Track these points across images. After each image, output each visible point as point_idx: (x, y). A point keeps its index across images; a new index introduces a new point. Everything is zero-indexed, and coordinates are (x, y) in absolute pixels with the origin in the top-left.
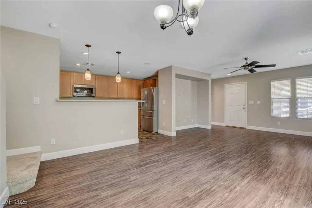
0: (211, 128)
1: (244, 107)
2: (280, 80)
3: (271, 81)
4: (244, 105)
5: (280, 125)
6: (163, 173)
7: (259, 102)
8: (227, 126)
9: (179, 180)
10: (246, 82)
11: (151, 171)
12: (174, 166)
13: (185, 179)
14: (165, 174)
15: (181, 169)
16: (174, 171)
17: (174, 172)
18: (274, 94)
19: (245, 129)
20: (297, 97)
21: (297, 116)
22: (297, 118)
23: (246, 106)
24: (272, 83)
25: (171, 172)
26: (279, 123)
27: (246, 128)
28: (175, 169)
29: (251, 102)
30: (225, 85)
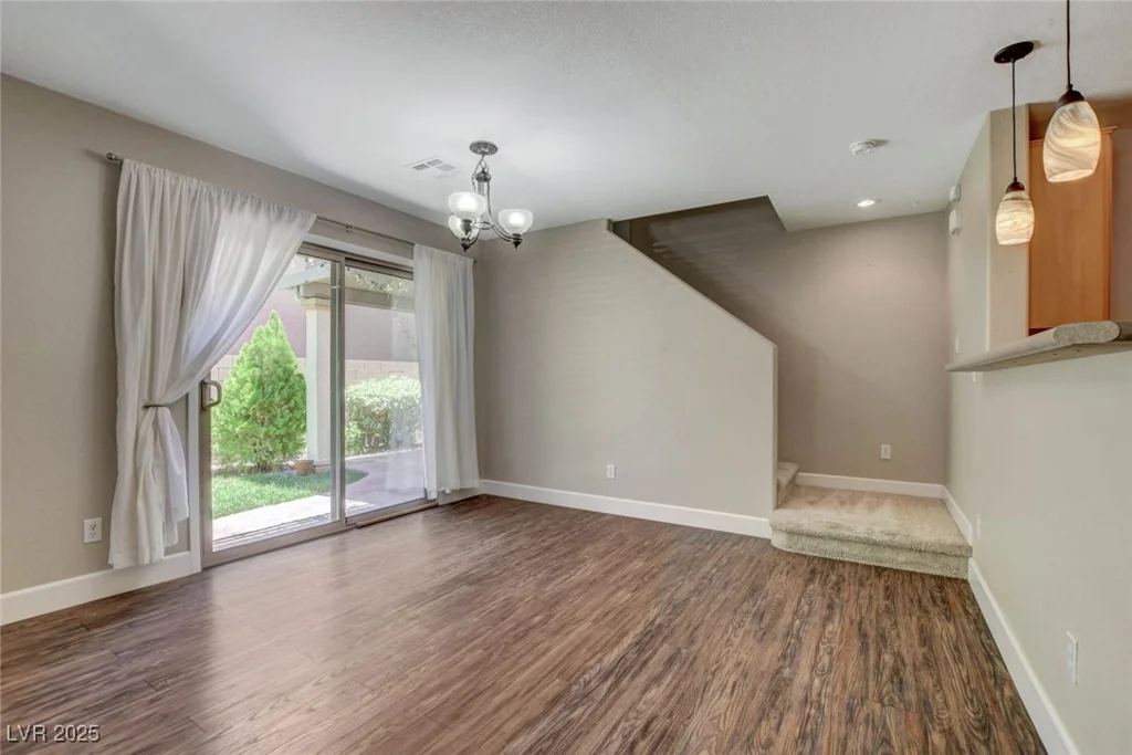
6: (553, 625)
9: (492, 614)
11: (595, 621)
12: (523, 662)
13: (475, 620)
14: (544, 622)
15: (489, 651)
16: (518, 639)
17: (516, 636)
25: (526, 633)
28: (517, 647)
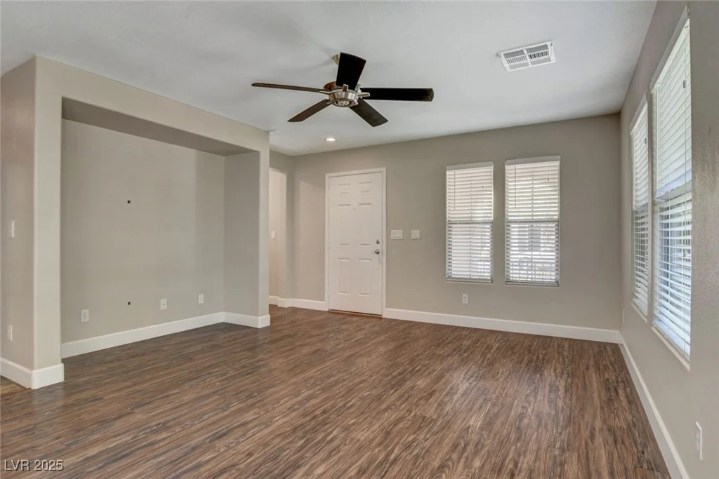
0: (268, 324)
1: (378, 247)
2: (468, 165)
3: (448, 167)
4: (378, 243)
5: (467, 302)
7: (416, 234)
8: (331, 312)
10: (384, 170)
18: (456, 207)
19: (379, 318)
20: (510, 218)
21: (508, 275)
22: (508, 281)
23: (382, 247)
24: (450, 174)
26: (465, 298)
27: (383, 316)
29: (397, 234)
30: (327, 176)
